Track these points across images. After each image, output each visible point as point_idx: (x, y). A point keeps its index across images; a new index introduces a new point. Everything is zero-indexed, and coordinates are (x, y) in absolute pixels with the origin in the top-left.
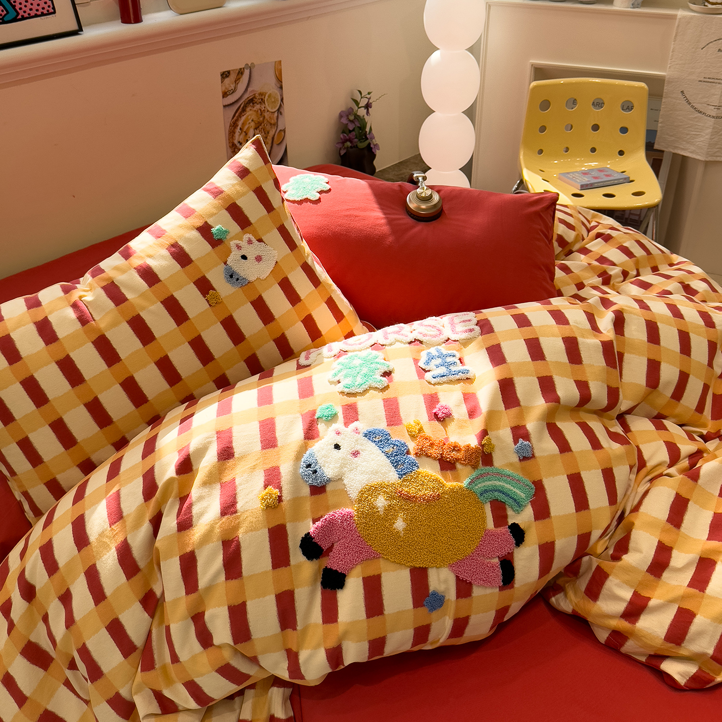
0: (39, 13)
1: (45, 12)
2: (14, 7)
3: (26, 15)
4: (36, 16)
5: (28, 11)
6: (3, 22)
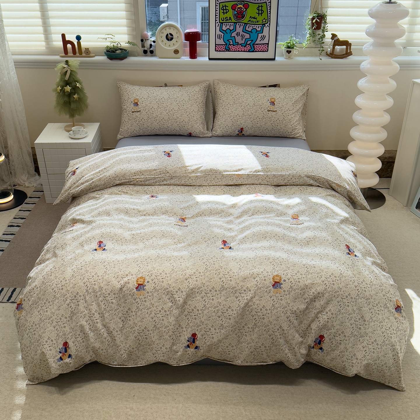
0: (262, 51)
1: (264, 50)
2: (254, 47)
3: (257, 51)
5: (258, 49)
6: (249, 51)
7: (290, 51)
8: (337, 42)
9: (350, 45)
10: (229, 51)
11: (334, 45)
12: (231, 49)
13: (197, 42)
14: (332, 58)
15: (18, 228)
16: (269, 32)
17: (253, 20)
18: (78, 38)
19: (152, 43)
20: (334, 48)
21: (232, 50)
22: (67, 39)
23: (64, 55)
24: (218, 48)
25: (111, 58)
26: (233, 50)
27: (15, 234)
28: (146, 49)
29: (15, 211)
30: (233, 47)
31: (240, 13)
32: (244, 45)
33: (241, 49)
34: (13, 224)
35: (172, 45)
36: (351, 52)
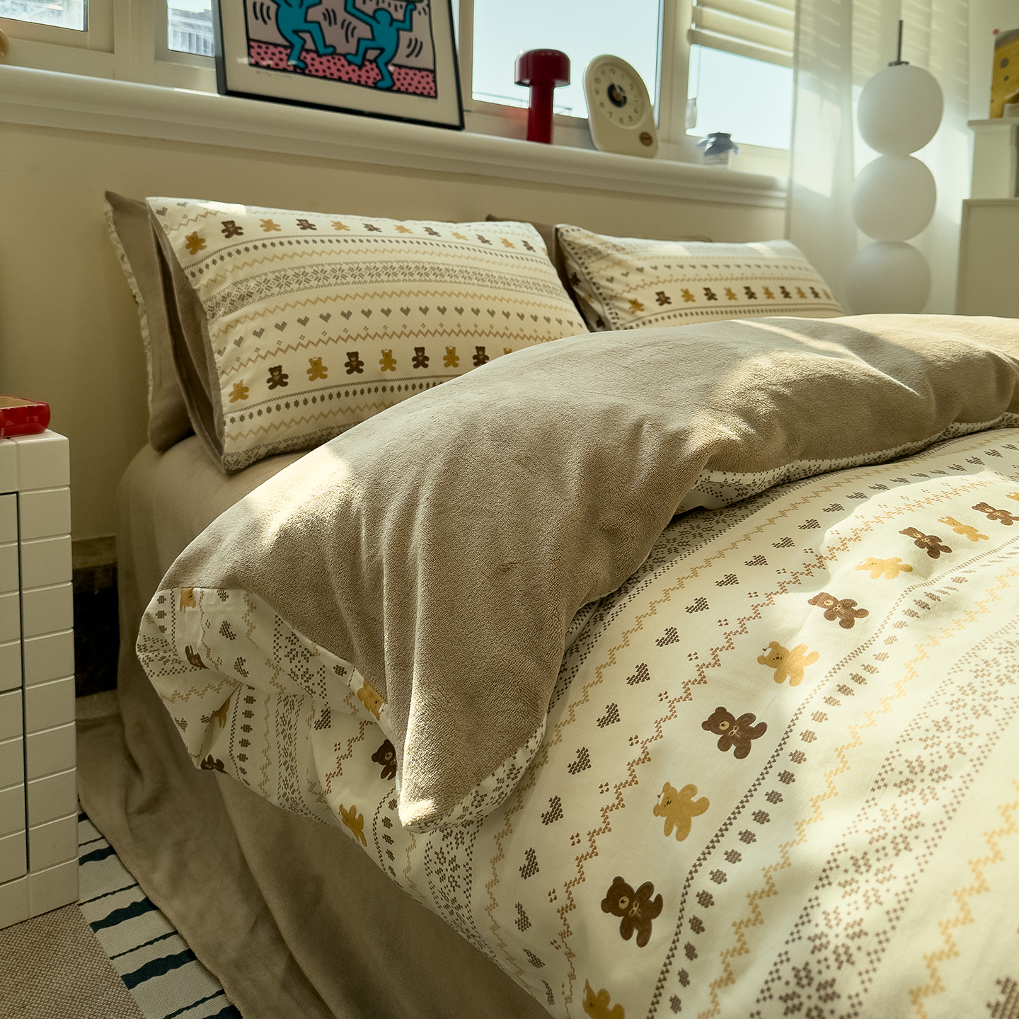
0: (418, 92)
1: (425, 92)
2: (391, 74)
3: (403, 89)
4: (414, 93)
5: (406, 83)
6: (375, 86)
10: (303, 73)
12: (310, 67)
21: (314, 73)
24: (258, 54)
26: (317, 71)
30: (318, 60)
32: (358, 60)
33: (347, 73)
35: (626, 119)
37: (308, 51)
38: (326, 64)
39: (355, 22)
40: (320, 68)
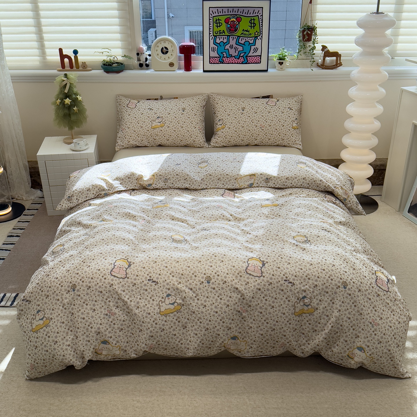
1: (257, 62)
2: (247, 59)
4: (254, 63)
5: (251, 61)
6: (242, 63)
7: (282, 63)
8: (327, 53)
9: (340, 56)
10: (223, 63)
11: (325, 57)
13: (192, 55)
14: (323, 69)
15: (18, 238)
16: (262, 44)
17: (245, 32)
18: (75, 52)
19: (148, 57)
20: (324, 59)
22: (64, 54)
23: (61, 69)
24: (212, 60)
25: (107, 71)
27: (15, 244)
28: (141, 62)
29: (15, 222)
31: (234, 26)
32: (238, 57)
34: (13, 234)
35: (167, 58)
36: (340, 63)
37: (224, 57)
38: (229, 60)
39: (238, 47)
40: (227, 61)
